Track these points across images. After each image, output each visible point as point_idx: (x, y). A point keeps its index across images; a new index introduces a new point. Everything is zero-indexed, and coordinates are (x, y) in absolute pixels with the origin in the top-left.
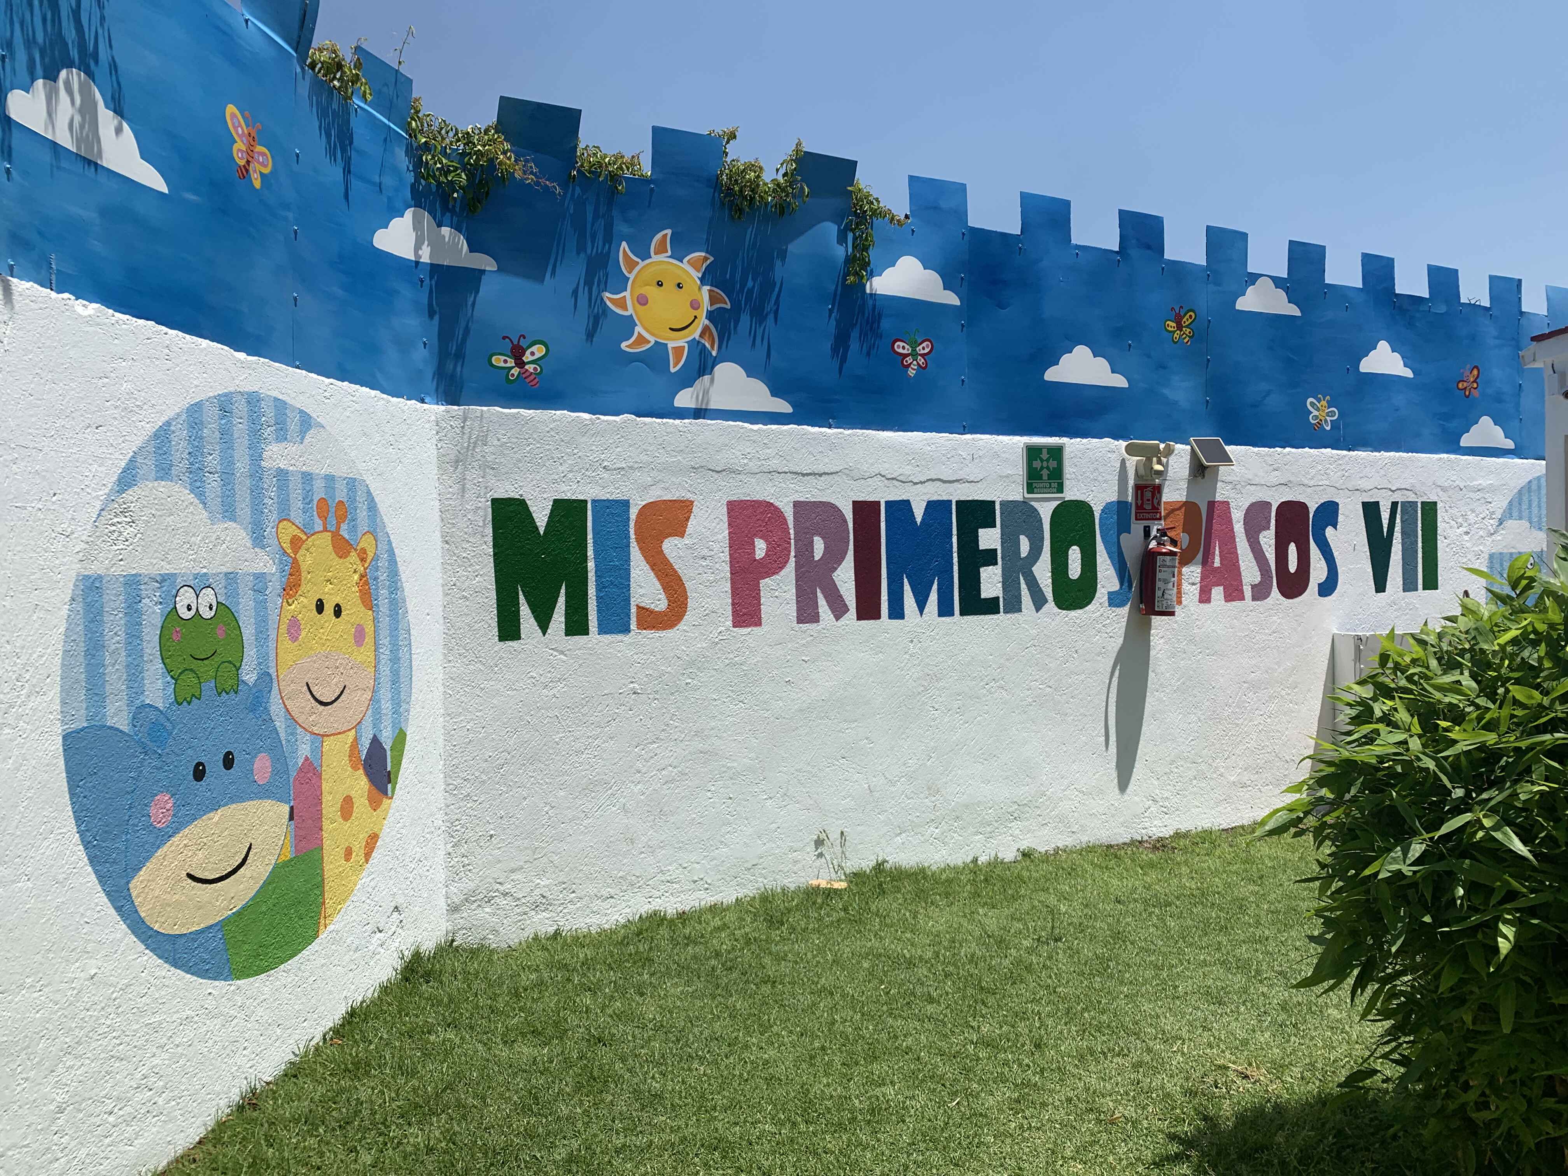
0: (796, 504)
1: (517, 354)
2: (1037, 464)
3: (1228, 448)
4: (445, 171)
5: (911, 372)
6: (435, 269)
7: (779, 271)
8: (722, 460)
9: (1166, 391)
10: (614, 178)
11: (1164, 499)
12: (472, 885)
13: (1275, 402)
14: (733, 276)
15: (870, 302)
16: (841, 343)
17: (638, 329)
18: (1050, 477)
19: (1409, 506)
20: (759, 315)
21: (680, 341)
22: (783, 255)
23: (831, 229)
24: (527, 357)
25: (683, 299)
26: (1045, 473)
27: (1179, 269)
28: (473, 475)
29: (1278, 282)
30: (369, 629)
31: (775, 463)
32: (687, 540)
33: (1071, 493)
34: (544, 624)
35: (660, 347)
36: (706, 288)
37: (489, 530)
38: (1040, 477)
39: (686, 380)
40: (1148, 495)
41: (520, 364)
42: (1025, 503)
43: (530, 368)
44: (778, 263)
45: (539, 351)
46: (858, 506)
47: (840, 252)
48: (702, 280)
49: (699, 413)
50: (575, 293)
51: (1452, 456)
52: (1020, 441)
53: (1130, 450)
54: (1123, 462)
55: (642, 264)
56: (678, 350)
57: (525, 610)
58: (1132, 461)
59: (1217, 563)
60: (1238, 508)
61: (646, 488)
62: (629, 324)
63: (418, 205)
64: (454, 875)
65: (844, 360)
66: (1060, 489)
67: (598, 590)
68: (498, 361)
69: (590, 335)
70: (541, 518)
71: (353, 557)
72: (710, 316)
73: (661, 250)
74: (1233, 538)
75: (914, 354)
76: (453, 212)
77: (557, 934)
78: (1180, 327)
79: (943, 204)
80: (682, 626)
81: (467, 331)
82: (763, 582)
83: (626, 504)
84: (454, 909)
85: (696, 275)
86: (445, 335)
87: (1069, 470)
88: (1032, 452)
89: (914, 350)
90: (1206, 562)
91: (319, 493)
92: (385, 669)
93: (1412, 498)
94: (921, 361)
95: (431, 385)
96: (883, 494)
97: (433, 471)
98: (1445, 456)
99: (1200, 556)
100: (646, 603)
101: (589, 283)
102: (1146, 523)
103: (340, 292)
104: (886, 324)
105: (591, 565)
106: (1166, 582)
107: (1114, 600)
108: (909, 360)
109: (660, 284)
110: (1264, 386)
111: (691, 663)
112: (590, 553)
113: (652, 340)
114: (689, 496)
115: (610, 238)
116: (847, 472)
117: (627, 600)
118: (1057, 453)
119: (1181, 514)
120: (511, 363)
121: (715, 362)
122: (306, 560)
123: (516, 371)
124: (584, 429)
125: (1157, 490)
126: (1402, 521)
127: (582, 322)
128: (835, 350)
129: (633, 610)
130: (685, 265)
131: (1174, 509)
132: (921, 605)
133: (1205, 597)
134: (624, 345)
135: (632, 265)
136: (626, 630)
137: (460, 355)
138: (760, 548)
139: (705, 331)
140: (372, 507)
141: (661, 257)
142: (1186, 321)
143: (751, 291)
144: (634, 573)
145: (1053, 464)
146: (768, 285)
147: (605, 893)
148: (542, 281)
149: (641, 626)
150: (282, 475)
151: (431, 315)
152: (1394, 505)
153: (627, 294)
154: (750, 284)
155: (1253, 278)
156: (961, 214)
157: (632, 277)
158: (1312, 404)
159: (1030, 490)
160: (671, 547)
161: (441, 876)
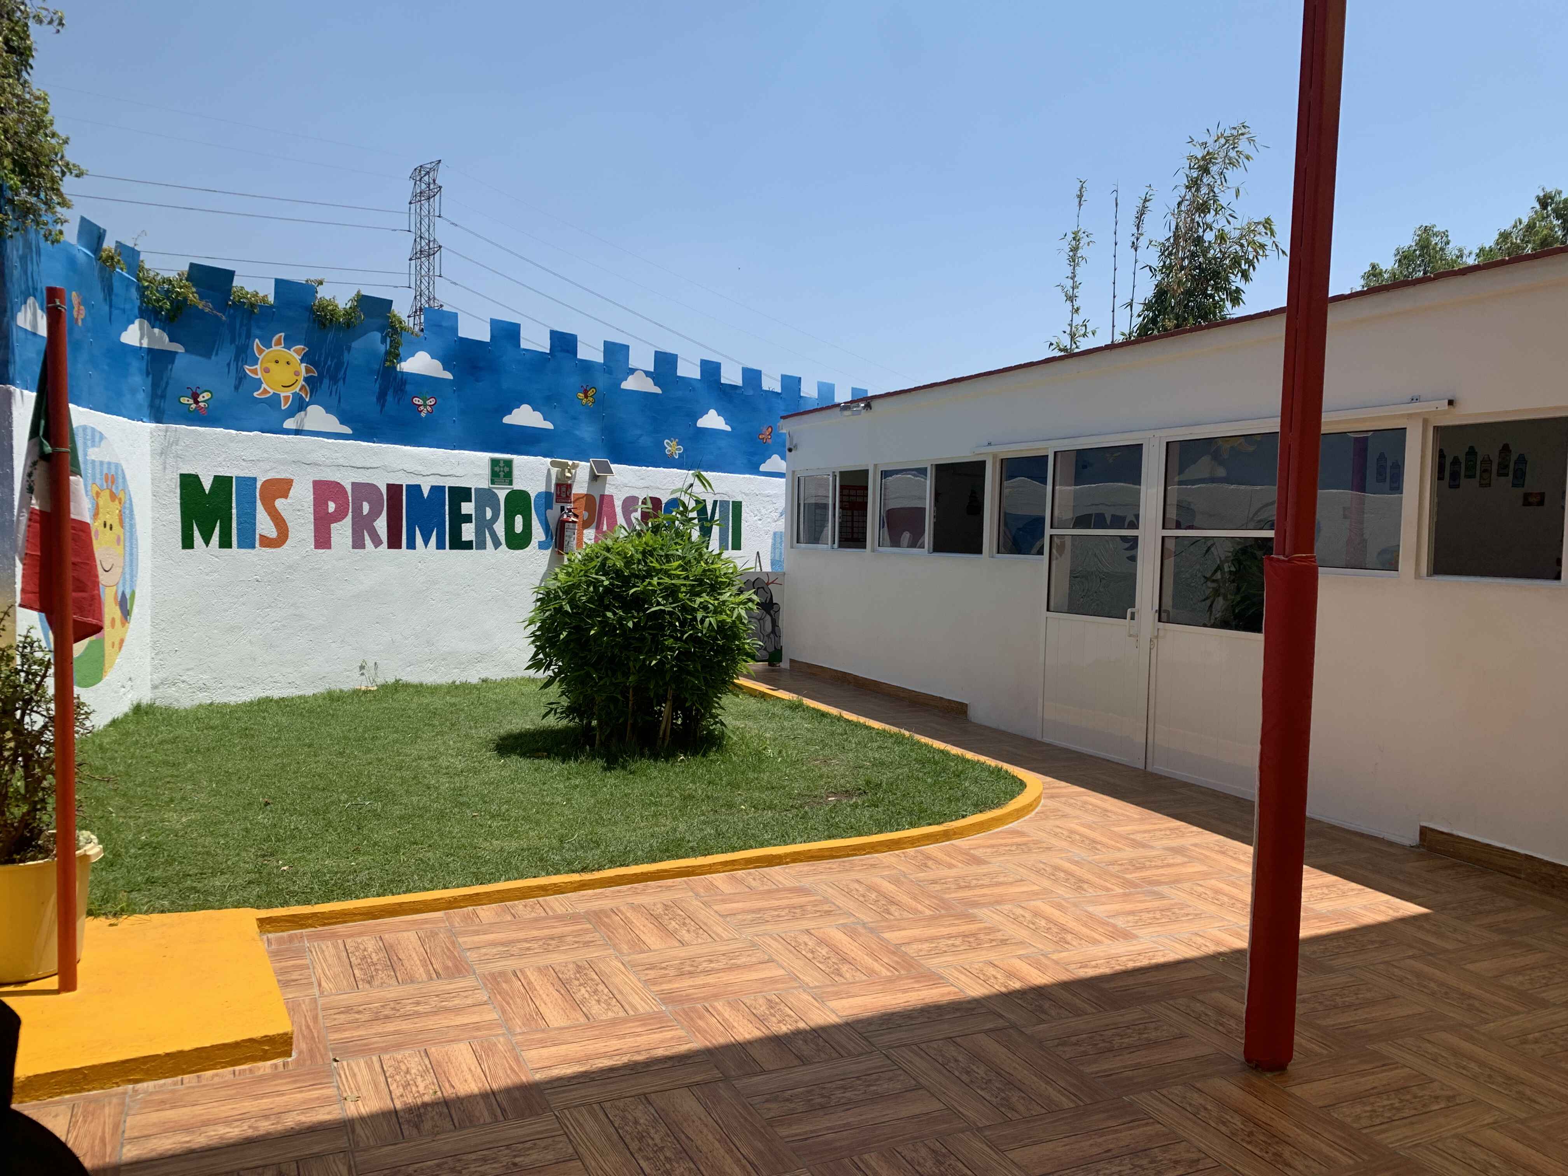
0: (353, 484)
1: (195, 397)
2: (497, 469)
3: (612, 466)
4: (158, 301)
5: (423, 415)
6: (150, 350)
7: (346, 357)
8: (311, 458)
9: (577, 432)
10: (252, 305)
11: (573, 492)
12: (165, 676)
13: (646, 441)
14: (319, 358)
15: (400, 375)
16: (382, 396)
17: (264, 386)
18: (504, 476)
19: (724, 503)
20: (334, 379)
21: (288, 393)
22: (349, 349)
23: (378, 336)
24: (200, 399)
25: (290, 370)
26: (502, 474)
27: (587, 366)
28: (170, 461)
29: (647, 373)
30: (122, 538)
31: (341, 461)
32: (289, 500)
33: (517, 486)
34: (207, 541)
35: (276, 396)
36: (304, 365)
37: (178, 491)
38: (499, 476)
39: (291, 413)
40: (564, 489)
41: (197, 402)
42: (489, 489)
43: (202, 404)
44: (346, 354)
45: (207, 396)
46: (390, 487)
47: (382, 348)
48: (302, 361)
49: (297, 432)
50: (229, 365)
51: (752, 476)
52: (487, 456)
53: (553, 464)
54: (549, 470)
55: (267, 351)
56: (287, 398)
57: (197, 533)
58: (554, 471)
59: (605, 528)
60: (619, 499)
61: (267, 471)
62: (259, 382)
63: (141, 317)
64: (155, 669)
65: (383, 406)
66: (511, 483)
67: (238, 524)
68: (184, 400)
69: (237, 388)
70: (207, 485)
71: (117, 502)
72: (306, 380)
73: (278, 343)
74: (615, 515)
75: (425, 405)
76: (160, 320)
77: (211, 704)
78: (586, 397)
79: (444, 324)
80: (285, 546)
81: (167, 383)
82: (332, 526)
83: (255, 479)
84: (155, 687)
85: (298, 358)
86: (155, 385)
87: (516, 472)
88: (494, 462)
89: (425, 402)
90: (598, 528)
93: (726, 498)
94: (429, 409)
95: (146, 410)
96: (404, 481)
97: (148, 458)
98: (747, 476)
99: (594, 524)
100: (265, 533)
101: (237, 359)
102: (563, 504)
103: (106, 368)
104: (408, 388)
105: (234, 511)
106: (570, 537)
107: (542, 546)
108: (422, 408)
109: (277, 362)
110: (639, 432)
111: (290, 567)
112: (234, 505)
113: (272, 392)
114: (292, 477)
115: (249, 337)
116: (385, 468)
117: (254, 530)
118: (509, 463)
119: (583, 501)
120: (191, 401)
121: (308, 404)
122: (101, 502)
123: (194, 406)
124: (232, 439)
125: (569, 487)
126: (720, 511)
127: (232, 382)
128: (378, 400)
129: (257, 537)
130: (292, 352)
131: (579, 498)
132: (426, 542)
134: (255, 394)
135: (261, 351)
136: (254, 547)
137: (163, 397)
138: (332, 507)
139: (302, 387)
140: (124, 478)
141: (278, 348)
142: (590, 393)
143: (330, 366)
144: (258, 516)
145: (507, 469)
146: (339, 365)
147: (239, 685)
148: (210, 358)
149: (262, 545)
150: (93, 462)
151: (148, 374)
152: (715, 502)
153: (258, 367)
154: (329, 363)
155: (632, 371)
156: (456, 330)
157: (261, 358)
158: (668, 443)
159: (493, 482)
160: (280, 503)
161: (149, 669)
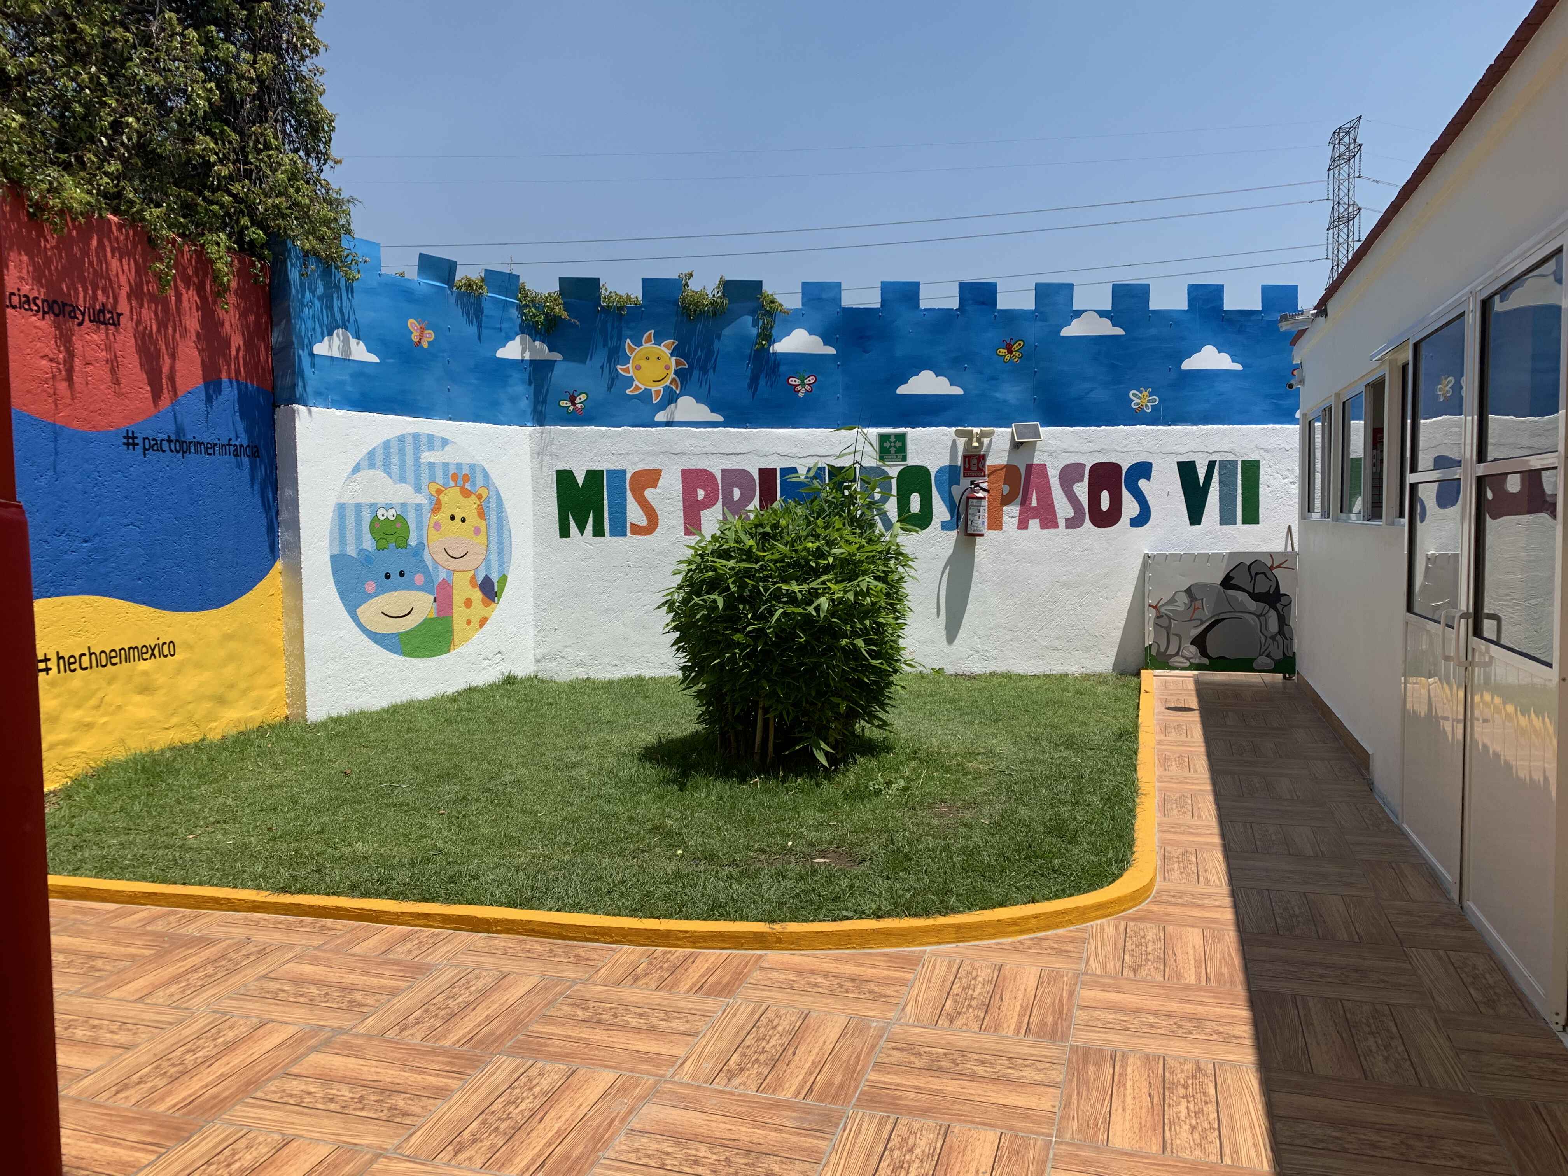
0: (723, 471)
1: (572, 400)
2: (887, 445)
3: (1041, 429)
4: (535, 315)
5: (801, 395)
6: (532, 362)
7: (717, 345)
8: (678, 448)
9: (997, 395)
10: (620, 309)
11: (988, 463)
12: (546, 651)
13: (1100, 395)
14: (689, 350)
15: (773, 358)
16: (754, 380)
17: (636, 383)
18: (896, 452)
19: (1228, 467)
20: (704, 370)
21: (660, 387)
22: (719, 337)
23: (749, 319)
24: (577, 401)
25: (661, 365)
26: (893, 450)
27: (1011, 316)
28: (546, 460)
29: (1102, 314)
30: (483, 529)
31: (710, 449)
32: (658, 490)
33: (913, 460)
34: (582, 530)
35: (648, 391)
36: (674, 358)
37: (555, 485)
38: (890, 452)
39: (662, 406)
40: (974, 461)
41: (574, 404)
42: (878, 467)
43: (579, 406)
44: (716, 341)
45: (583, 397)
46: (761, 471)
47: (754, 331)
48: (672, 354)
49: (669, 424)
50: (602, 367)
51: (1277, 426)
52: (873, 432)
53: (959, 434)
54: (954, 442)
55: (638, 349)
56: (658, 392)
57: (572, 524)
58: (961, 442)
59: (1034, 503)
60: (1054, 468)
61: (635, 463)
62: (631, 380)
63: (523, 333)
64: (538, 645)
65: (756, 390)
66: (904, 459)
67: (610, 514)
68: (563, 403)
69: (610, 388)
70: (580, 480)
71: (473, 497)
72: (676, 372)
73: (648, 340)
74: (1049, 487)
75: (803, 385)
76: (540, 334)
77: (588, 679)
78: (1010, 352)
79: (824, 296)
80: (655, 534)
81: (548, 390)
82: (702, 512)
83: (624, 472)
84: (538, 661)
85: (668, 352)
86: (537, 393)
87: (911, 447)
88: (883, 438)
89: (803, 381)
90: (1025, 502)
91: (453, 470)
92: (494, 547)
93: (1231, 458)
94: (808, 388)
95: (531, 417)
96: (778, 464)
97: (527, 458)
98: (1270, 426)
99: (1019, 499)
100: (636, 522)
101: (609, 361)
102: (973, 479)
103: (475, 382)
104: (783, 369)
105: (606, 502)
106: (974, 515)
107: (945, 526)
108: (799, 388)
109: (648, 358)
110: (1087, 385)
111: (661, 553)
112: (605, 496)
113: (643, 387)
114: (660, 467)
115: (621, 338)
116: (756, 453)
117: (626, 520)
118: (902, 437)
119: (1002, 473)
120: (569, 404)
121: (678, 396)
122: (444, 498)
123: (571, 408)
124: (603, 435)
125: (983, 458)
126: (1220, 474)
127: (605, 383)
128: (750, 386)
129: (628, 525)
130: (662, 347)
131: (995, 470)
133: (1023, 525)
134: (628, 392)
135: (632, 351)
136: (625, 535)
137: (544, 402)
138: (701, 494)
139: (673, 380)
140: (486, 475)
141: (649, 345)
142: (1016, 347)
143: (699, 358)
144: (629, 507)
145: (899, 444)
146: (710, 353)
147: (613, 663)
148: (585, 363)
149: (634, 532)
150: (431, 465)
151: (530, 384)
152: (1212, 465)
153: (630, 365)
154: (699, 353)
155: (1078, 313)
156: (837, 299)
157: (632, 356)
158: (1135, 395)
159: (882, 459)
160: (649, 493)
161: (531, 644)
